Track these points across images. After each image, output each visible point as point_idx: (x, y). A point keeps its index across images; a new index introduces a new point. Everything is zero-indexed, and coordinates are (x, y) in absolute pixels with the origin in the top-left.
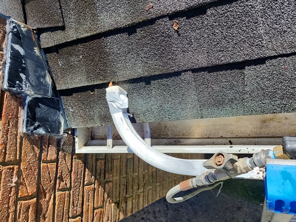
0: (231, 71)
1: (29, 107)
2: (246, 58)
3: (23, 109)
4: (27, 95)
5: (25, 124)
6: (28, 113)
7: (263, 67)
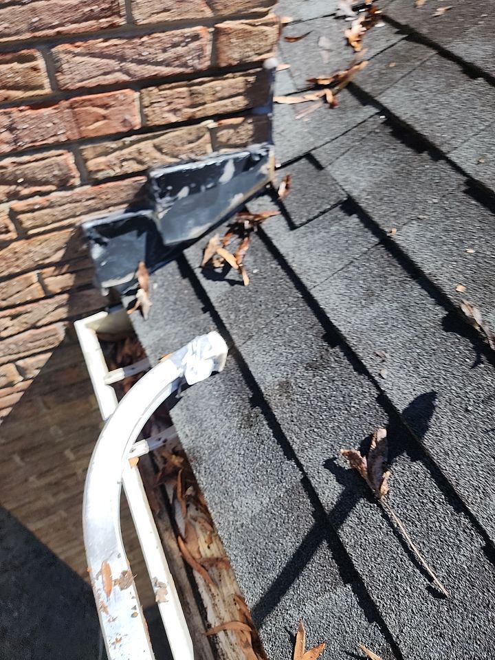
0: (332, 558)
1: (133, 218)
2: (364, 577)
3: (126, 212)
4: (153, 208)
5: (100, 222)
6: (122, 220)
7: (362, 622)
